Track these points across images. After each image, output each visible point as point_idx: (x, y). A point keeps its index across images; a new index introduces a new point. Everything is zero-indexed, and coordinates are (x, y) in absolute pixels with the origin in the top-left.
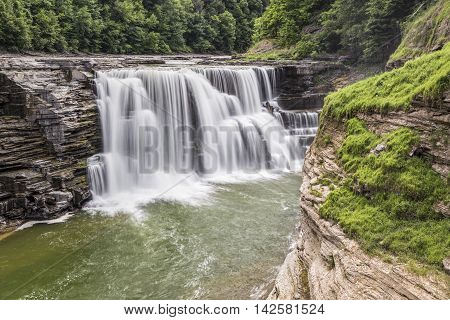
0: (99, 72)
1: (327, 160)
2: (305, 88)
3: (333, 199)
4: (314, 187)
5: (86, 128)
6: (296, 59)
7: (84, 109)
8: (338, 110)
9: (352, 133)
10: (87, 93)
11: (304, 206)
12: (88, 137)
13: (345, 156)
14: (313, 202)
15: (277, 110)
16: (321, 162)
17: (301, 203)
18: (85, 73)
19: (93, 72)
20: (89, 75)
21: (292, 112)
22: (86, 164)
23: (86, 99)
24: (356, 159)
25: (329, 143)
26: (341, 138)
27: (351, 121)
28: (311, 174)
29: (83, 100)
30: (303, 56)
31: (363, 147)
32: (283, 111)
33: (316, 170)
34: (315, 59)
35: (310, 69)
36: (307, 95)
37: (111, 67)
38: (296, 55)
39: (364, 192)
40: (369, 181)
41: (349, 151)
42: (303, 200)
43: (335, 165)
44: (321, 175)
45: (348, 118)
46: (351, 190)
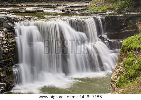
0: (16, 23)
1: (121, 67)
2: (122, 27)
3: (120, 80)
4: (115, 77)
5: (11, 51)
6: (117, 11)
7: (10, 42)
8: (125, 48)
9: (129, 57)
10: (11, 34)
11: (111, 83)
12: (12, 56)
13: (126, 66)
14: (114, 82)
15: (106, 40)
16: (119, 68)
17: (110, 82)
18: (10, 24)
19: (13, 23)
20: (11, 25)
21: (115, 41)
22: (11, 69)
23: (10, 37)
24: (129, 67)
25: (122, 61)
26: (125, 59)
27: (129, 52)
28: (115, 72)
29: (9, 38)
30: (120, 10)
31: (131, 63)
32: (110, 40)
33: (117, 71)
34: (127, 11)
35: (124, 17)
36: (123, 31)
37: (21, 20)
38: (117, 9)
39: (130, 78)
40: (131, 74)
41: (127, 64)
42: (111, 81)
43: (123, 69)
44: (118, 72)
45: (129, 51)
46: (127, 77)
